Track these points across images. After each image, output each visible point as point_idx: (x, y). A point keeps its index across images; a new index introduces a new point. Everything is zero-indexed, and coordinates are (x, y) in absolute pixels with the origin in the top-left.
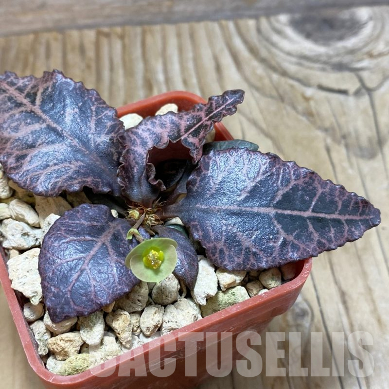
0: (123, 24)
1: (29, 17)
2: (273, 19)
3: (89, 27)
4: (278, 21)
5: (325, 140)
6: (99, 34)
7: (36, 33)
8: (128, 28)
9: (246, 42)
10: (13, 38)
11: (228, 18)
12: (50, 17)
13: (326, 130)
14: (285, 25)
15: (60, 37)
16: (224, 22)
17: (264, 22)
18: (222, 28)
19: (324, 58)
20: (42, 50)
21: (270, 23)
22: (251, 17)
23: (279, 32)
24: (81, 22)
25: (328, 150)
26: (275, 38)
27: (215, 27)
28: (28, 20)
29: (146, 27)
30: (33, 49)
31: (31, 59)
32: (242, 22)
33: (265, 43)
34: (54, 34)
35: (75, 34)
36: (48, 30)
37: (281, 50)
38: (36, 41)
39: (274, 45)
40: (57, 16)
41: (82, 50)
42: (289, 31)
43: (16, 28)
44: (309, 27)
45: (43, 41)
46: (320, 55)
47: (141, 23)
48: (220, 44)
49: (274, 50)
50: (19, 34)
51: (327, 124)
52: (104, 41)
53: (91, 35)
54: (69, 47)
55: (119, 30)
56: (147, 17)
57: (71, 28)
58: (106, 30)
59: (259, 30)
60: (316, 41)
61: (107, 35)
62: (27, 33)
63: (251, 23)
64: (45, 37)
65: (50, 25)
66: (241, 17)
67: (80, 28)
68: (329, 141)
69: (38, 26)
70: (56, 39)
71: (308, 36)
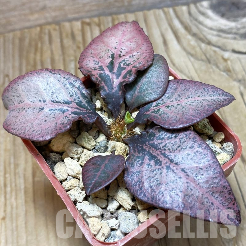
0: (99, 16)
1: (36, 16)
2: (198, 5)
3: (76, 19)
4: (202, 6)
5: (239, 88)
6: (83, 23)
7: (41, 26)
8: (101, 18)
9: (182, 22)
10: (26, 30)
11: (168, 6)
12: (49, 15)
13: (240, 81)
14: (207, 8)
15: (57, 27)
16: (166, 9)
17: (192, 6)
18: (165, 13)
19: (234, 31)
20: (46, 38)
21: (197, 7)
22: (184, 4)
23: (203, 14)
24: (70, 16)
25: (242, 95)
26: (201, 18)
27: (160, 12)
28: (35, 18)
29: (115, 16)
30: (41, 38)
31: (39, 45)
32: (178, 8)
33: (194, 22)
34: (53, 26)
35: (67, 25)
36: (49, 24)
37: (206, 27)
38: (41, 32)
39: (200, 23)
40: (53, 14)
41: (73, 36)
42: (210, 13)
43: (28, 24)
44: (223, 9)
45: (47, 31)
46: (231, 28)
47: (111, 14)
48: (165, 25)
49: (201, 26)
50: (30, 28)
51: (240, 77)
52: (87, 28)
53: (78, 25)
54: (64, 35)
55: (96, 20)
56: (114, 10)
57: (64, 21)
58: (88, 20)
59: (190, 13)
60: (228, 19)
61: (89, 24)
62: (35, 26)
63: (184, 8)
64: (48, 27)
65: (50, 20)
66: (177, 5)
67: (70, 21)
68: (242, 88)
69: (42, 21)
70: (55, 30)
71: (223, 15)
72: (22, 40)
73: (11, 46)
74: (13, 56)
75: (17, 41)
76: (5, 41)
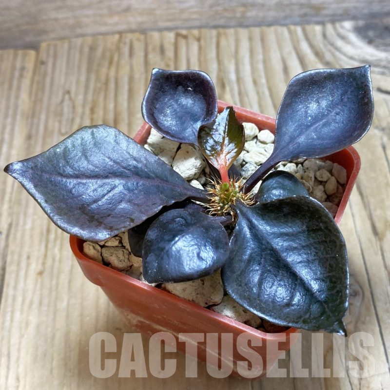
0: (199, 27)
1: (116, 19)
2: (338, 25)
3: (169, 29)
4: (342, 27)
5: (382, 139)
6: (178, 35)
7: (120, 33)
8: (204, 31)
9: (312, 46)
10: (100, 37)
11: (296, 24)
12: (134, 20)
13: (383, 130)
14: (349, 31)
15: (142, 37)
16: (292, 27)
17: (329, 27)
18: (290, 32)
19: (383, 63)
20: (126, 50)
21: (335, 29)
22: (318, 23)
23: (343, 38)
24: (162, 24)
25: (384, 148)
26: (340, 43)
27: (285, 30)
28: (115, 22)
29: (221, 30)
30: (118, 48)
31: (116, 58)
32: (309, 28)
33: (330, 47)
34: (137, 35)
35: (156, 35)
36: (132, 31)
37: (345, 55)
38: (120, 40)
39: (338, 49)
40: (140, 19)
41: (162, 50)
42: (353, 37)
43: (103, 29)
44: (371, 34)
45: (128, 41)
46: (380, 60)
47: (216, 27)
48: (288, 48)
49: (337, 54)
50: (105, 34)
51: (384, 124)
52: (182, 42)
53: (171, 36)
54: (150, 48)
55: (196, 32)
56: (222, 22)
57: (152, 30)
58: (184, 32)
59: (324, 36)
60: (377, 47)
61: (185, 37)
62: (113, 33)
63: (318, 28)
64: (130, 36)
65: (134, 26)
66: (308, 23)
67: (160, 30)
68: (385, 139)
69: (123, 27)
70: (138, 40)
71: (370, 42)
72: (92, 49)
73: (77, 56)
74: (79, 68)
75: (86, 50)
76: (70, 48)
